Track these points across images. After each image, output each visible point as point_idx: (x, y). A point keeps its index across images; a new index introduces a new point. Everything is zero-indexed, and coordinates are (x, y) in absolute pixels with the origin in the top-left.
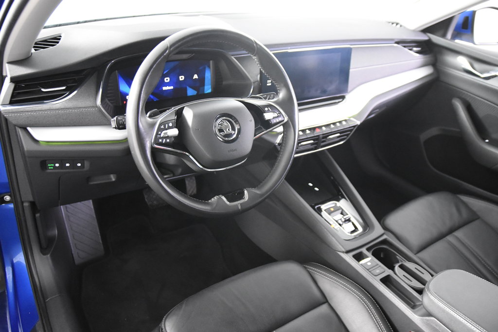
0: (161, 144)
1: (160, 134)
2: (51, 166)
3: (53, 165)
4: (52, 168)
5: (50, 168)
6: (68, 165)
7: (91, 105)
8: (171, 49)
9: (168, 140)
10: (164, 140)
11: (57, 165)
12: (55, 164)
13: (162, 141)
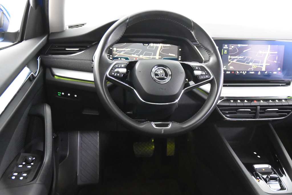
0: (113, 76)
1: (114, 70)
2: (60, 94)
3: (61, 93)
4: (60, 95)
5: (59, 95)
6: (69, 95)
7: (89, 59)
8: (130, 20)
9: (118, 75)
10: (116, 74)
11: (63, 94)
12: (62, 93)
13: (115, 74)
